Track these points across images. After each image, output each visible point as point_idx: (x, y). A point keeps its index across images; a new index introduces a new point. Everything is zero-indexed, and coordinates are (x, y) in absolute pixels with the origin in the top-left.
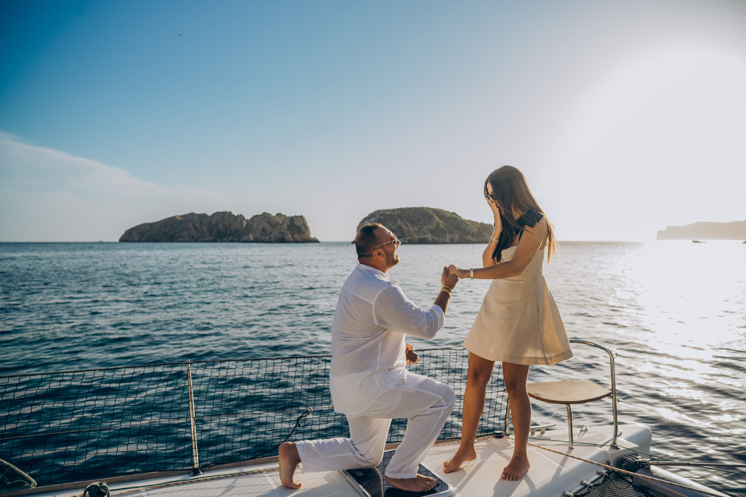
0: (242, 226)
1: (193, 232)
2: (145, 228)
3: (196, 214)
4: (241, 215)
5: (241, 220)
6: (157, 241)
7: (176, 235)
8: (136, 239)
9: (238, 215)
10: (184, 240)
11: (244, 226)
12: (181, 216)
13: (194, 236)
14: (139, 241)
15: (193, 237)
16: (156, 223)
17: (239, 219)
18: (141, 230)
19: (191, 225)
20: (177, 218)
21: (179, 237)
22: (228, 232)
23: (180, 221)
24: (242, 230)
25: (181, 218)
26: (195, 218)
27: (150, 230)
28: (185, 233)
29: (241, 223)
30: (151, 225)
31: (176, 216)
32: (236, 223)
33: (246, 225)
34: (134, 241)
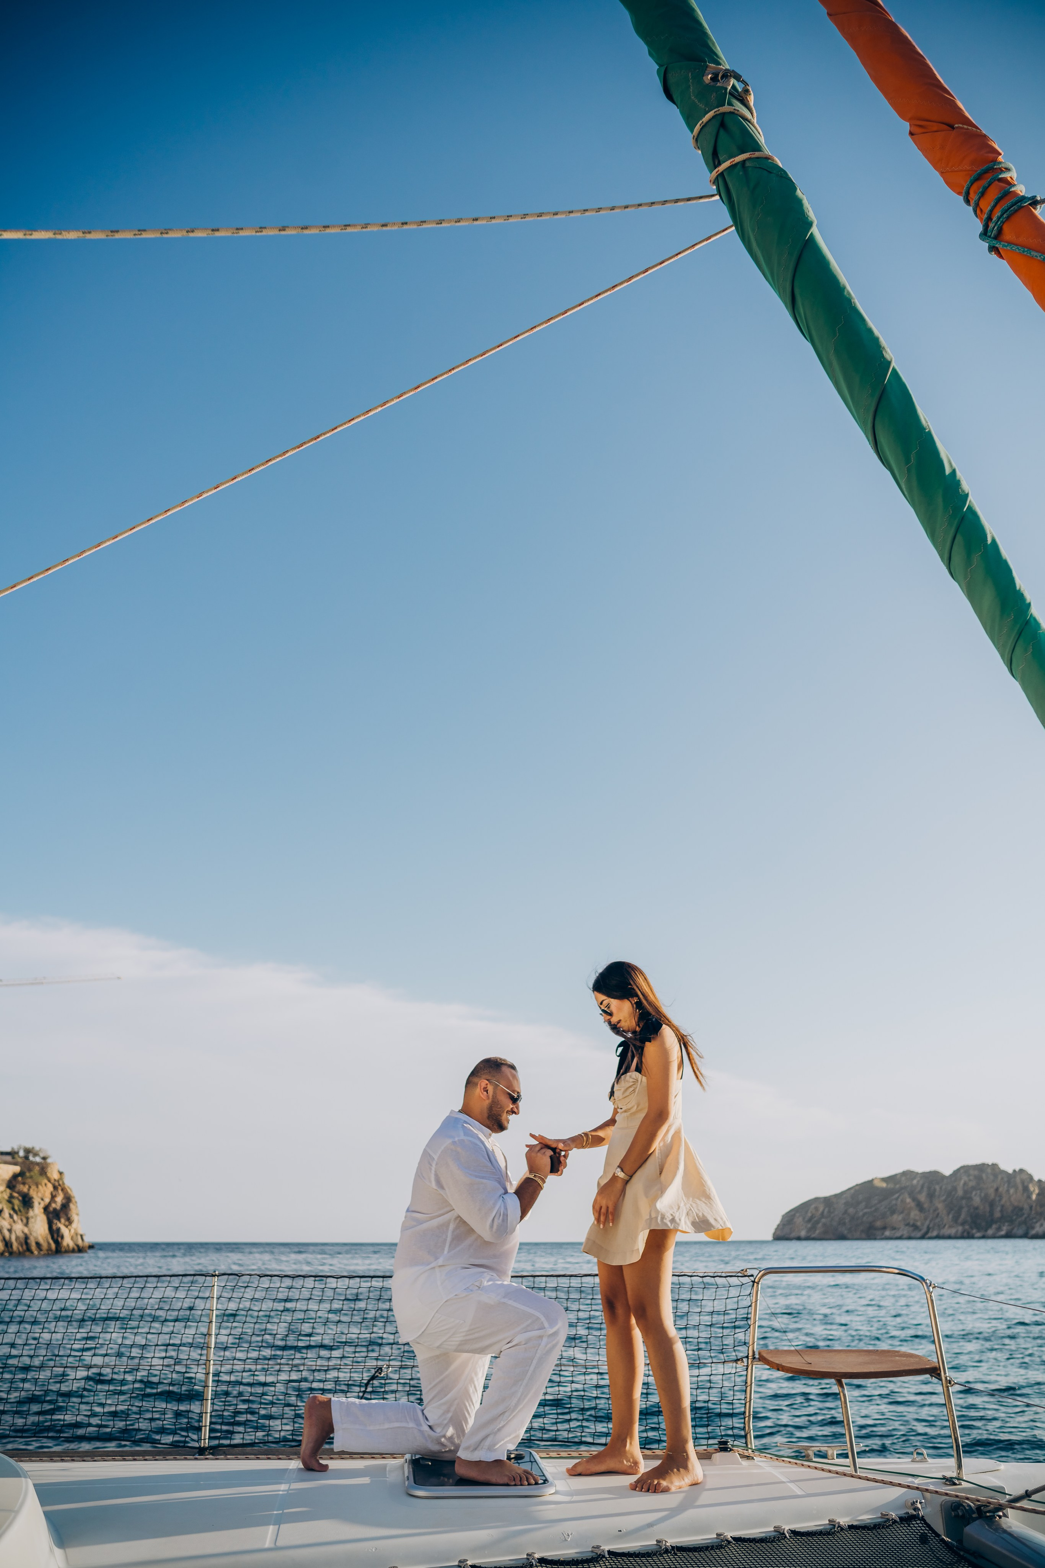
0: (1029, 1197)
1: (915, 1214)
2: (816, 1209)
3: (917, 1173)
4: (1021, 1171)
5: (1023, 1182)
6: (842, 1237)
7: (878, 1224)
8: (803, 1234)
9: (1014, 1171)
10: (898, 1234)
11: (1034, 1197)
12: (884, 1180)
13: (919, 1224)
14: (808, 1238)
15: (916, 1227)
16: (836, 1196)
17: (1018, 1180)
18: (809, 1215)
19: (908, 1200)
20: (878, 1184)
21: (884, 1228)
22: (997, 1214)
23: (882, 1190)
24: (1031, 1208)
25: (884, 1185)
26: (915, 1182)
27: (826, 1210)
28: (897, 1218)
29: (1026, 1189)
30: (828, 1201)
31: (873, 1180)
32: (1012, 1191)
33: (1038, 1195)
34: (799, 1239)
